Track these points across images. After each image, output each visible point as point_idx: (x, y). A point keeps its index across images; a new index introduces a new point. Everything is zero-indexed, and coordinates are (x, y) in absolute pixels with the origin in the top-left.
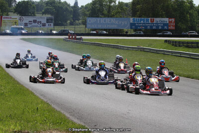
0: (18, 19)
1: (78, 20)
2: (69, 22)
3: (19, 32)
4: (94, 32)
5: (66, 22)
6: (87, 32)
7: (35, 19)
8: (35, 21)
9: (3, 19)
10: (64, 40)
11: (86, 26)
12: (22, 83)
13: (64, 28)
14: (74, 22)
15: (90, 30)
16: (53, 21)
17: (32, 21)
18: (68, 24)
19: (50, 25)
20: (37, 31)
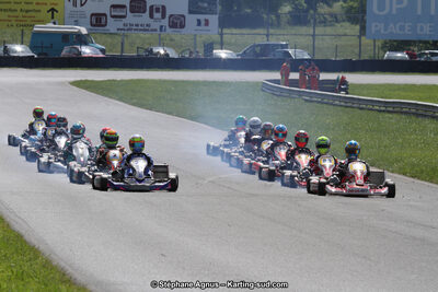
2: (286, 9)
3: (65, 52)
4: (399, 55)
6: (365, 57)
8: (138, 6)
10: (264, 86)
11: (363, 30)
13: (267, 35)
14: (312, 12)
15: (379, 44)
16: (219, 8)
17: (124, 7)
18: (284, 19)
19: (203, 23)
20: (146, 50)
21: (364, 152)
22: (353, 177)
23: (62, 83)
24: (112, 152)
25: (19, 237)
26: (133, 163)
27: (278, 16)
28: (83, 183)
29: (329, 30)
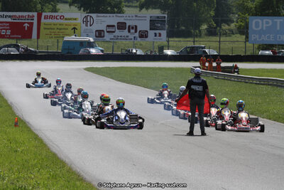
0: (80, 21)
1: (229, 22)
2: (204, 27)
3: (82, 52)
4: (267, 52)
5: (197, 26)
6: (248, 53)
7: (122, 20)
8: (121, 26)
9: (43, 20)
10: (192, 70)
11: (247, 37)
12: (88, 178)
13: (194, 42)
14: (218, 28)
15: (256, 46)
16: (167, 26)
17: (113, 26)
18: (203, 33)
19: (158, 35)
20: (126, 50)
21: (247, 107)
22: (240, 121)
23: (80, 69)
24: (107, 108)
25: (55, 155)
26: (118, 113)
27: (200, 31)
28: (90, 125)
29: (228, 39)
